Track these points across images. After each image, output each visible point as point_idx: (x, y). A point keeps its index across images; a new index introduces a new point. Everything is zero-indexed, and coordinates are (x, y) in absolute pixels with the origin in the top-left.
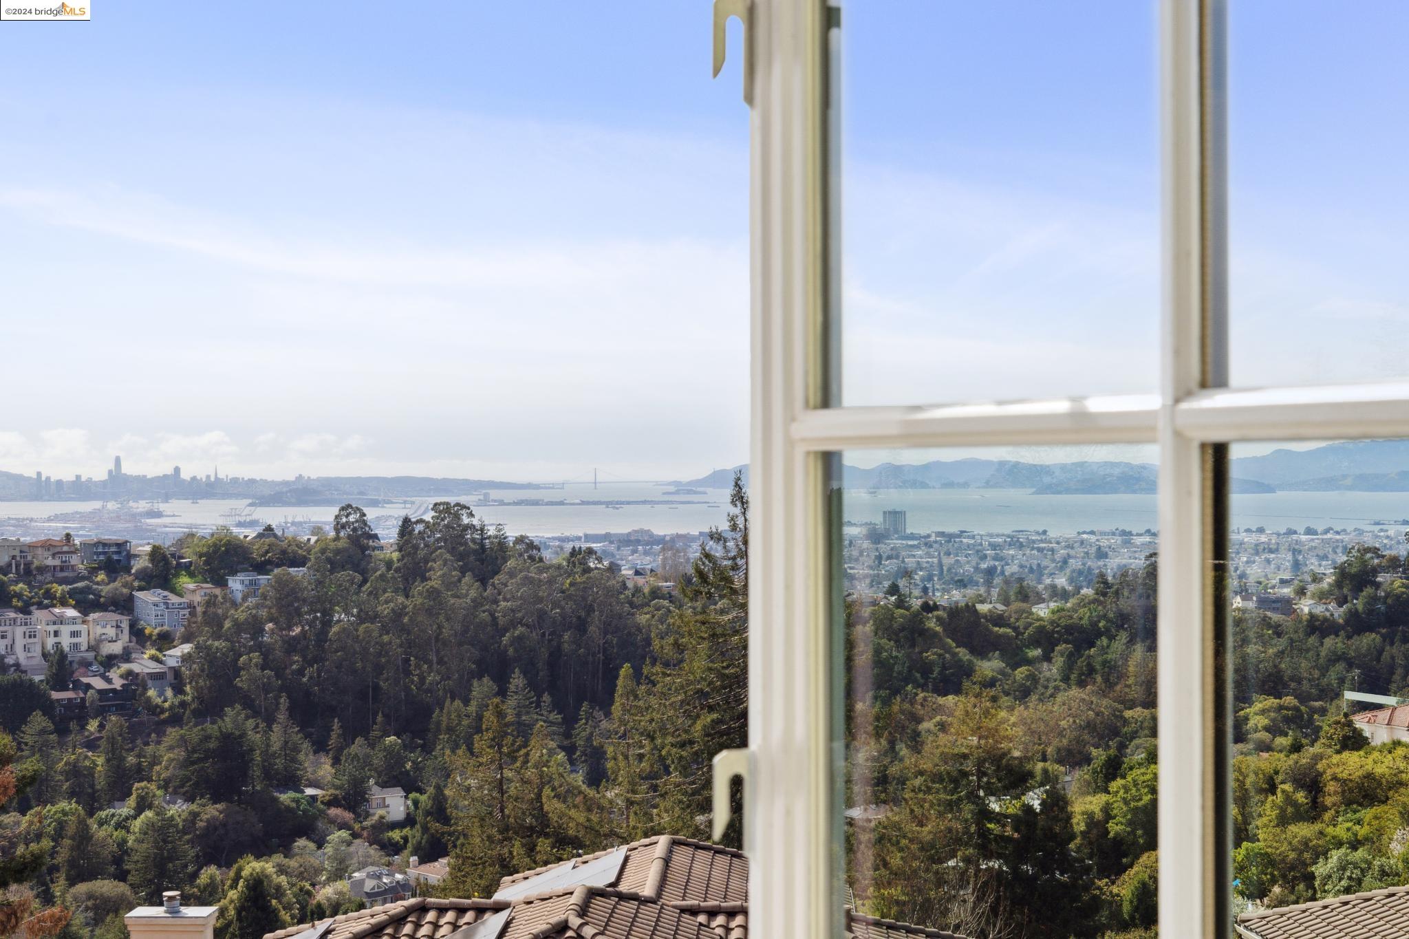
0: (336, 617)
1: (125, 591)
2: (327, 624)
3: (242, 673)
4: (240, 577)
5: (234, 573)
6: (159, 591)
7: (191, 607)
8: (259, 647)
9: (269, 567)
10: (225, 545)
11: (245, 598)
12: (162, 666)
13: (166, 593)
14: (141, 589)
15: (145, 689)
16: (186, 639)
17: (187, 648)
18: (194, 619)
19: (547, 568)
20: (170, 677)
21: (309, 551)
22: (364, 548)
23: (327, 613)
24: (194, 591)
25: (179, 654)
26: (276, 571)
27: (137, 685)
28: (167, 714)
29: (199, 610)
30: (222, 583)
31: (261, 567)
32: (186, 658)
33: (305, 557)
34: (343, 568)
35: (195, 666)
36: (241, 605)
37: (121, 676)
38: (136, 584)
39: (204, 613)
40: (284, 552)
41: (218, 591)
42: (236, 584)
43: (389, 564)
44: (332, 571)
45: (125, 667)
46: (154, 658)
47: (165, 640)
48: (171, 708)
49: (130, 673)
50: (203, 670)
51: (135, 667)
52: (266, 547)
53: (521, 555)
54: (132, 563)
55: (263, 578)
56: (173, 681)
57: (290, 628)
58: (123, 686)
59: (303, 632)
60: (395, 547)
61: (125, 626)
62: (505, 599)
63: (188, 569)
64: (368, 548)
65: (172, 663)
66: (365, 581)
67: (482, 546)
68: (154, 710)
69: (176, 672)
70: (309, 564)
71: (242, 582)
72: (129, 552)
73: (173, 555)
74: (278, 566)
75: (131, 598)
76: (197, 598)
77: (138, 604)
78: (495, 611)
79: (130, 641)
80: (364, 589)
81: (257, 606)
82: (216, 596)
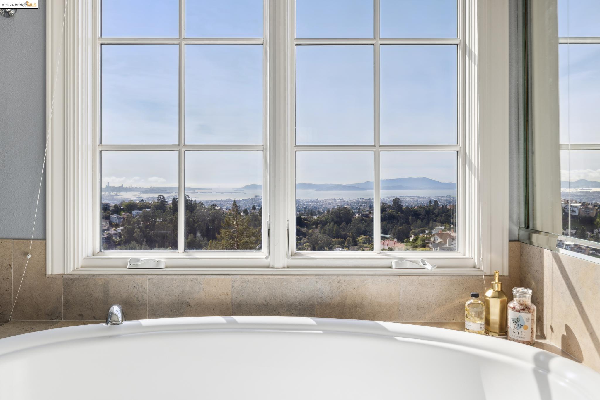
0: (157, 220)
1: (108, 214)
2: (155, 222)
3: (135, 233)
4: (135, 211)
5: (134, 210)
6: (116, 214)
7: (124, 218)
8: (139, 227)
9: (142, 209)
10: (132, 204)
11: (136, 216)
12: (116, 232)
13: (117, 215)
14: (112, 214)
15: (112, 237)
16: (122, 226)
17: (122, 228)
18: (124, 221)
19: (206, 209)
20: (118, 234)
21: (151, 205)
22: (164, 205)
23: (155, 219)
24: (124, 214)
25: (121, 229)
26: (144, 210)
27: (110, 236)
28: (117, 243)
29: (126, 219)
30: (131, 213)
31: (140, 209)
32: (122, 230)
33: (150, 207)
34: (159, 209)
35: (124, 232)
36: (135, 218)
37: (107, 234)
38: (111, 213)
39: (126, 220)
40: (145, 205)
41: (130, 215)
42: (134, 213)
43: (170, 208)
44: (157, 210)
45: (108, 232)
46: (114, 230)
47: (117, 226)
48: (119, 241)
49: (109, 233)
50: (126, 233)
51: (110, 232)
52: (141, 204)
53: (200, 206)
54: (110, 208)
55: (141, 211)
56: (119, 235)
57: (146, 223)
58: (107, 236)
59: (150, 224)
60: (172, 204)
61: (108, 222)
62: (196, 216)
63: (123, 210)
64: (165, 204)
65: (119, 231)
66: (164, 212)
67: (191, 204)
68: (115, 242)
69: (120, 233)
70: (151, 208)
71: (136, 212)
72: (109, 206)
73: (120, 206)
74: (144, 209)
75: (109, 216)
76: (125, 216)
77: (111, 217)
78: (194, 219)
79: (109, 226)
80: (164, 214)
81: (139, 218)
82: (129, 216)
